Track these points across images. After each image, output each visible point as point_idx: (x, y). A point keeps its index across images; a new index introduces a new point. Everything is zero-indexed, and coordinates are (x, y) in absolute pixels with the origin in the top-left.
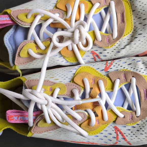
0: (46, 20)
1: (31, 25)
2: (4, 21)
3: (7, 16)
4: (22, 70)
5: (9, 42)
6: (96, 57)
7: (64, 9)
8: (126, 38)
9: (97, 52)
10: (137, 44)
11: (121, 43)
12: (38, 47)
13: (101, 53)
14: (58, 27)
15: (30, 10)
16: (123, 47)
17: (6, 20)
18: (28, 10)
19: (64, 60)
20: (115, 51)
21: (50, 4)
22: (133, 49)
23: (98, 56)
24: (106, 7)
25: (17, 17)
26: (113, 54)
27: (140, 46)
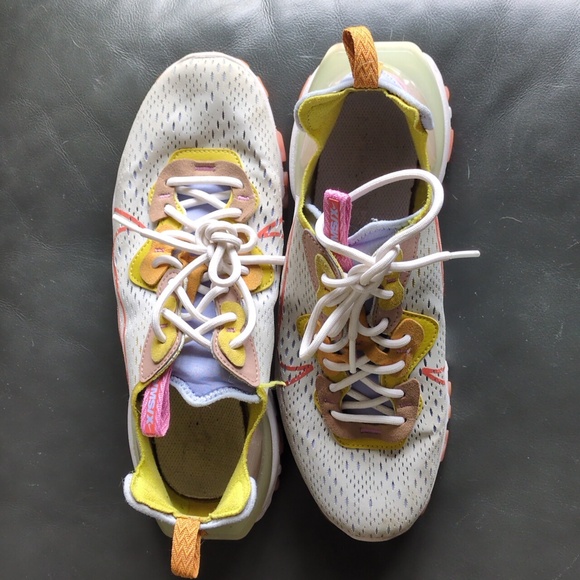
0: (178, 300)
1: (182, 333)
2: (157, 398)
3: (146, 395)
4: (272, 378)
5: (204, 396)
6: (272, 230)
7: (164, 269)
8: (246, 165)
9: (263, 226)
10: (262, 144)
11: (254, 175)
12: (228, 326)
13: (265, 218)
14: (195, 290)
15: (150, 331)
16: (262, 173)
17: (157, 394)
18: (148, 336)
19: (265, 294)
20: (268, 189)
21: (143, 301)
22: (270, 155)
23: (270, 227)
24: (176, 196)
25: (156, 363)
26: (271, 195)
27: (265, 140)
